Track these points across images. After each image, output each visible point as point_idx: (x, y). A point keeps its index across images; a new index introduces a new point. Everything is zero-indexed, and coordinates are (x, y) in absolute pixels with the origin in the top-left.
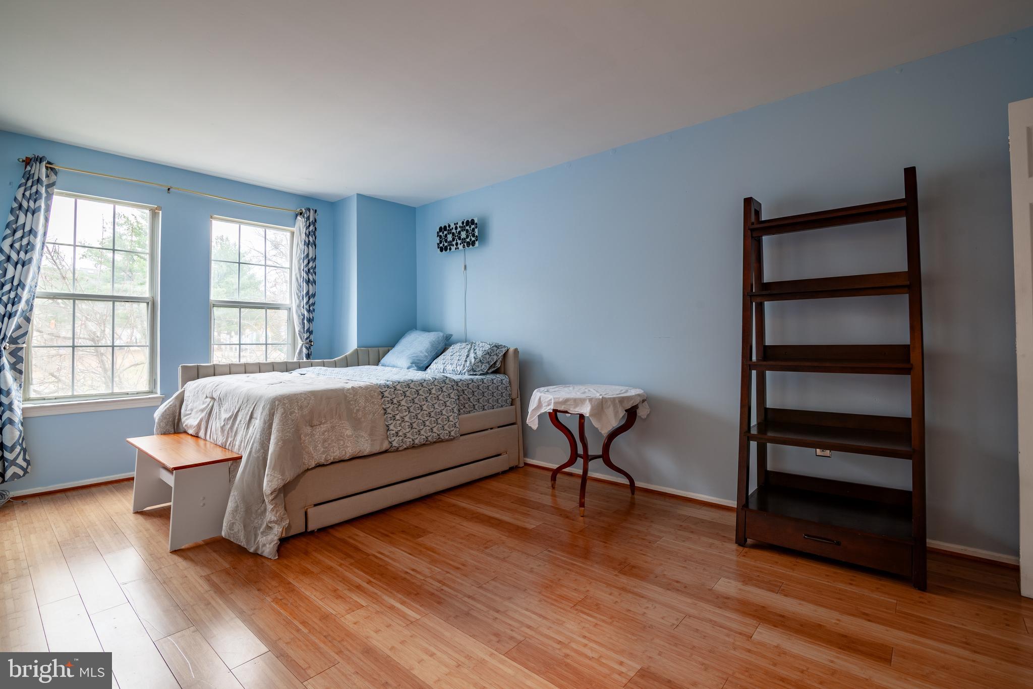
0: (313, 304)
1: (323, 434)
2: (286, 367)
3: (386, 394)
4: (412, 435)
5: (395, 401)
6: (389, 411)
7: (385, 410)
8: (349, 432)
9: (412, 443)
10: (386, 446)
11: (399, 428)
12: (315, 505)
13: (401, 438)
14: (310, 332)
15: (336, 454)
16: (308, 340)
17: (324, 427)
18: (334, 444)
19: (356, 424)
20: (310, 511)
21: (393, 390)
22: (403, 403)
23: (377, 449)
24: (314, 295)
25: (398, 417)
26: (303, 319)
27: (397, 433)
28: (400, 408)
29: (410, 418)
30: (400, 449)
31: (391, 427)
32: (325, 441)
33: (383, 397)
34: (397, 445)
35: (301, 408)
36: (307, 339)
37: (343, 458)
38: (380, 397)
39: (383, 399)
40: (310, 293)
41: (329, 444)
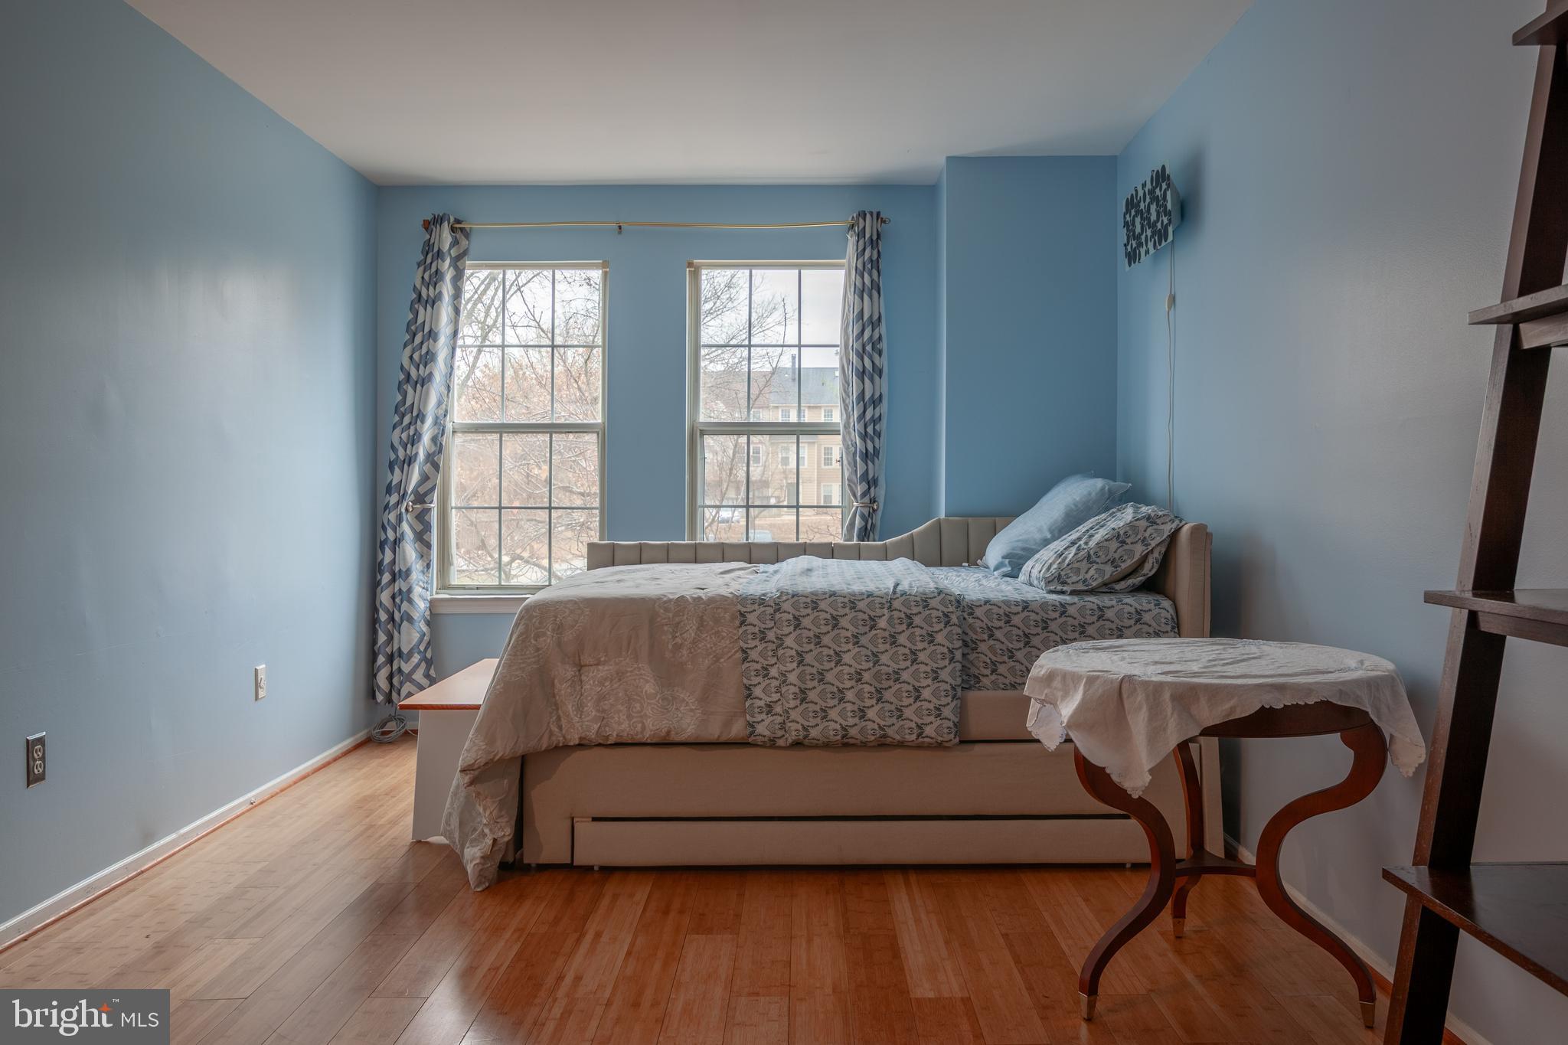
1: (601, 684)
3: (751, 618)
4: (803, 714)
5: (771, 635)
6: (753, 655)
7: (744, 651)
8: (649, 688)
9: (802, 733)
10: (737, 730)
11: (776, 697)
12: (595, 819)
13: (779, 719)
14: (871, 482)
15: (621, 726)
16: (867, 499)
17: (604, 671)
18: (620, 707)
19: (669, 674)
20: (584, 828)
21: (770, 610)
22: (789, 641)
23: (714, 732)
25: (774, 672)
26: (855, 453)
27: (769, 706)
28: (781, 652)
29: (801, 677)
30: (781, 743)
31: (757, 691)
32: (602, 698)
33: (742, 623)
34: (767, 733)
35: (559, 628)
36: (864, 495)
37: (639, 738)
38: (737, 623)
39: (744, 628)
40: (867, 396)
41: (612, 705)
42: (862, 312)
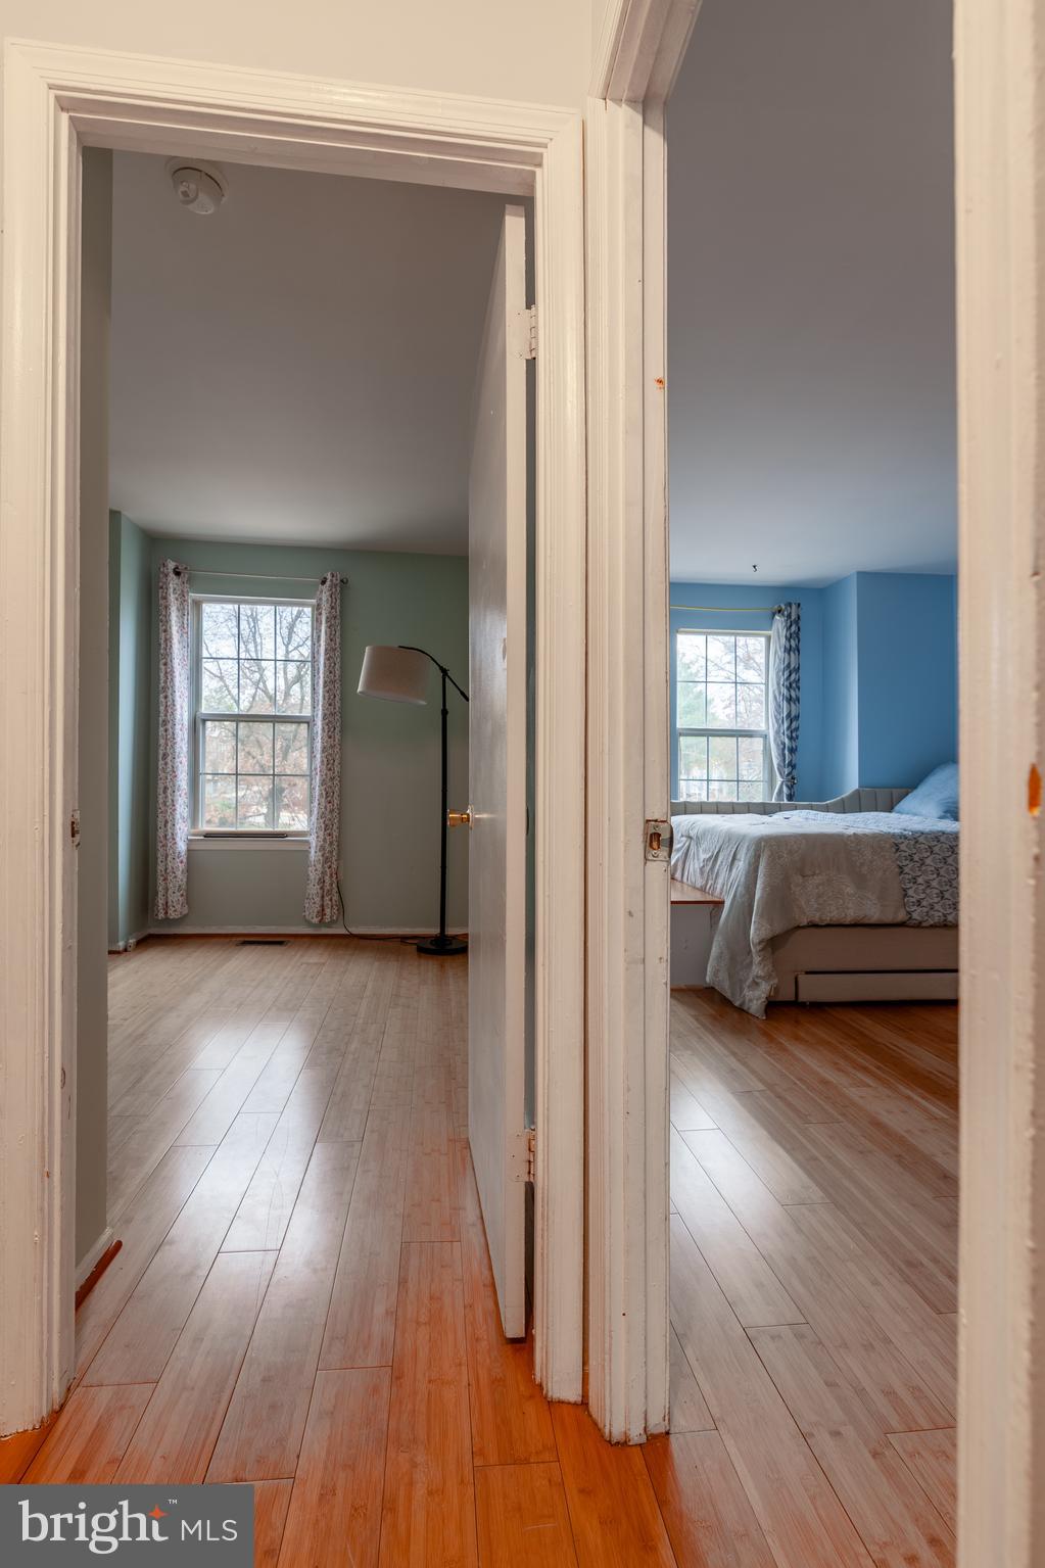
0: (797, 729)
1: (817, 888)
2: (765, 809)
3: (903, 847)
4: (943, 907)
5: (916, 858)
6: (906, 870)
7: (900, 867)
8: (850, 890)
9: (943, 918)
10: (901, 916)
11: (923, 896)
12: (807, 973)
13: (925, 910)
14: (792, 765)
15: (833, 914)
16: (790, 777)
17: (817, 880)
18: (831, 902)
19: (861, 881)
20: (802, 978)
21: (912, 842)
22: (928, 861)
23: (889, 918)
24: (797, 717)
25: (920, 880)
26: (784, 749)
27: (918, 901)
28: (924, 868)
29: (940, 883)
30: (924, 924)
31: (910, 892)
32: (819, 896)
33: (897, 850)
34: (918, 918)
35: (790, 852)
36: (788, 775)
37: (842, 922)
38: (894, 850)
39: (898, 853)
40: (793, 715)
41: (825, 901)
42: (789, 664)
